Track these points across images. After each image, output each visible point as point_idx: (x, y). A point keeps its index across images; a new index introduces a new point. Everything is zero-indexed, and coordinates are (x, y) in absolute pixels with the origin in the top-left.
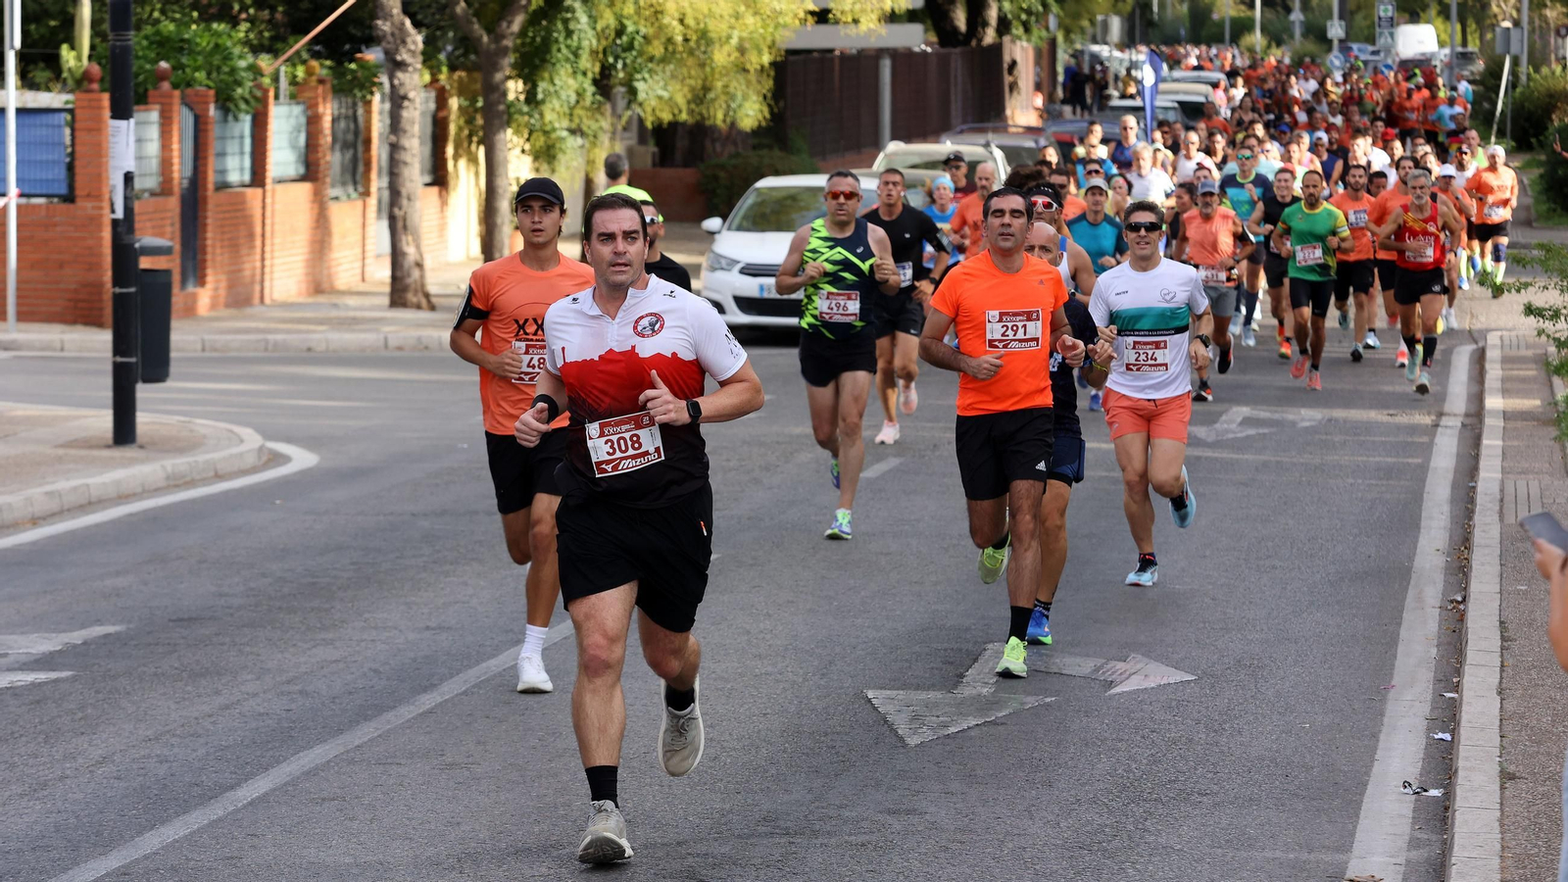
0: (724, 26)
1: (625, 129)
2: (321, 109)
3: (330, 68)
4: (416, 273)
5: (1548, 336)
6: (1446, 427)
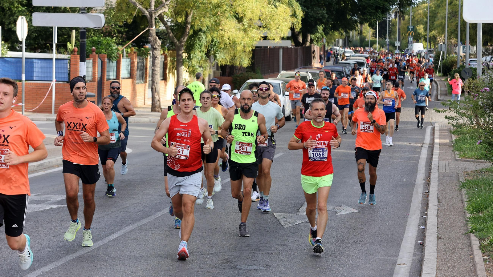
0: (240, 40)
1: (213, 66)
2: (134, 60)
3: (137, 49)
4: (158, 103)
5: (451, 124)
6: (424, 147)
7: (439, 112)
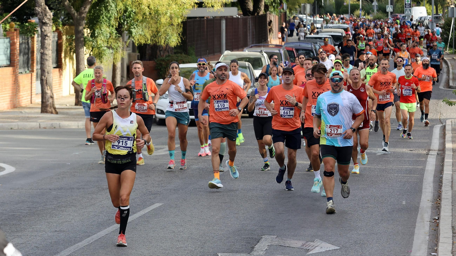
0: (164, 8)
1: (127, 47)
2: (15, 40)
3: (19, 25)
4: (51, 100)
6: (431, 155)
7: (451, 104)
